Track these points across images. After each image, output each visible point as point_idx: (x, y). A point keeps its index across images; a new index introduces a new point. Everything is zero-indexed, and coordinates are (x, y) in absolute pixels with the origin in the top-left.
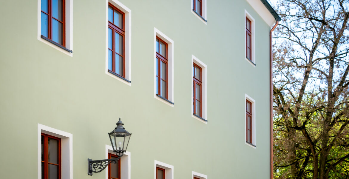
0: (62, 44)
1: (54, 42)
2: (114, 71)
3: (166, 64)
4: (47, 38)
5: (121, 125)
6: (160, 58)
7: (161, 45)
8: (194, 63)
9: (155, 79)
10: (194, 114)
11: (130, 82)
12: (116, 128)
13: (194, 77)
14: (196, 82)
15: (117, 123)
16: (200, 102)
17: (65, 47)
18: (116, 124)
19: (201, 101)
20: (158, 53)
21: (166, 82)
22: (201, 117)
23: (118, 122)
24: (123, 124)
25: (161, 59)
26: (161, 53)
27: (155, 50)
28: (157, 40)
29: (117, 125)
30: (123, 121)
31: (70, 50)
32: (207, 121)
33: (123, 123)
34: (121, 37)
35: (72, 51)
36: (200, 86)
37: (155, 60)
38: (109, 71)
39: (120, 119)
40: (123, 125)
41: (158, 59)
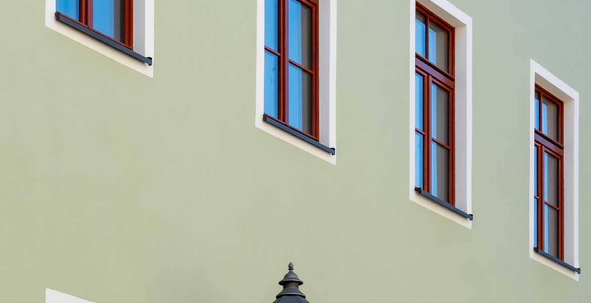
0: (123, 40)
1: (98, 33)
2: (284, 120)
3: (448, 91)
4: (78, 21)
5: (293, 286)
6: (429, 74)
7: (432, 34)
8: (536, 86)
9: (414, 142)
10: (538, 249)
11: (331, 151)
12: (278, 297)
13: (536, 132)
14: (544, 148)
15: (281, 278)
16: (558, 211)
17: (132, 49)
18: (281, 283)
19: (559, 209)
20: (423, 56)
21: (448, 150)
22: (562, 259)
23: (286, 276)
24: (301, 283)
25: (433, 77)
26: (432, 59)
27: (413, 47)
28: (421, 18)
29: (282, 287)
30: (300, 273)
31: (146, 56)
32: (578, 271)
33: (301, 279)
34: (306, 11)
35: (150, 58)
36: (558, 159)
37: (414, 82)
38: (266, 118)
39: (291, 268)
40: (300, 287)
41: (423, 76)
